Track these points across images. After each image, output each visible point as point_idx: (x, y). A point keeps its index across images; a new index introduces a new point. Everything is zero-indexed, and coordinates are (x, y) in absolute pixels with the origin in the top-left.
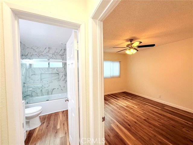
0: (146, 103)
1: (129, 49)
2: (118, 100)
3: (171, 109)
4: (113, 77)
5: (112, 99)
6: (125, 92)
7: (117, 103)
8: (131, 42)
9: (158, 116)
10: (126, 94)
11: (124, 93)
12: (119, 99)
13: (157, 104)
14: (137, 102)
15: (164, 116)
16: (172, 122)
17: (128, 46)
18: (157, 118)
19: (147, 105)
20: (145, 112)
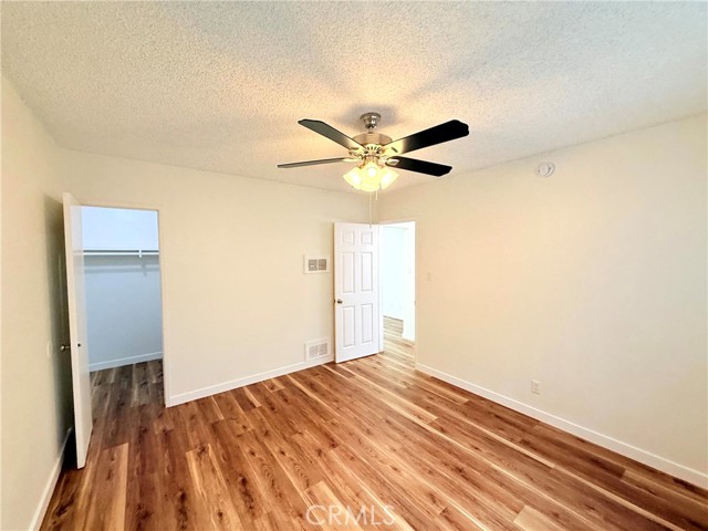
20: (303, 494)
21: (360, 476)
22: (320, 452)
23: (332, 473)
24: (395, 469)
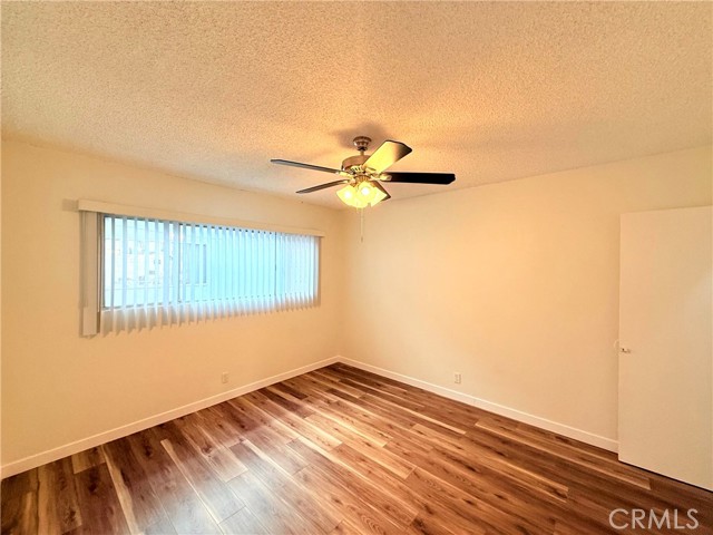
0: (416, 410)
1: (353, 180)
2: (304, 414)
3: (496, 427)
4: (287, 308)
5: (279, 414)
6: (338, 364)
7: (296, 435)
8: (362, 149)
9: (465, 479)
10: (344, 373)
11: (336, 369)
12: (308, 407)
13: (450, 408)
14: (383, 414)
15: (483, 472)
16: (515, 503)
17: (347, 167)
18: (461, 496)
19: (418, 426)
20: (414, 466)
21: (373, 489)
22: (430, 511)
23: (400, 488)
24: (337, 501)
